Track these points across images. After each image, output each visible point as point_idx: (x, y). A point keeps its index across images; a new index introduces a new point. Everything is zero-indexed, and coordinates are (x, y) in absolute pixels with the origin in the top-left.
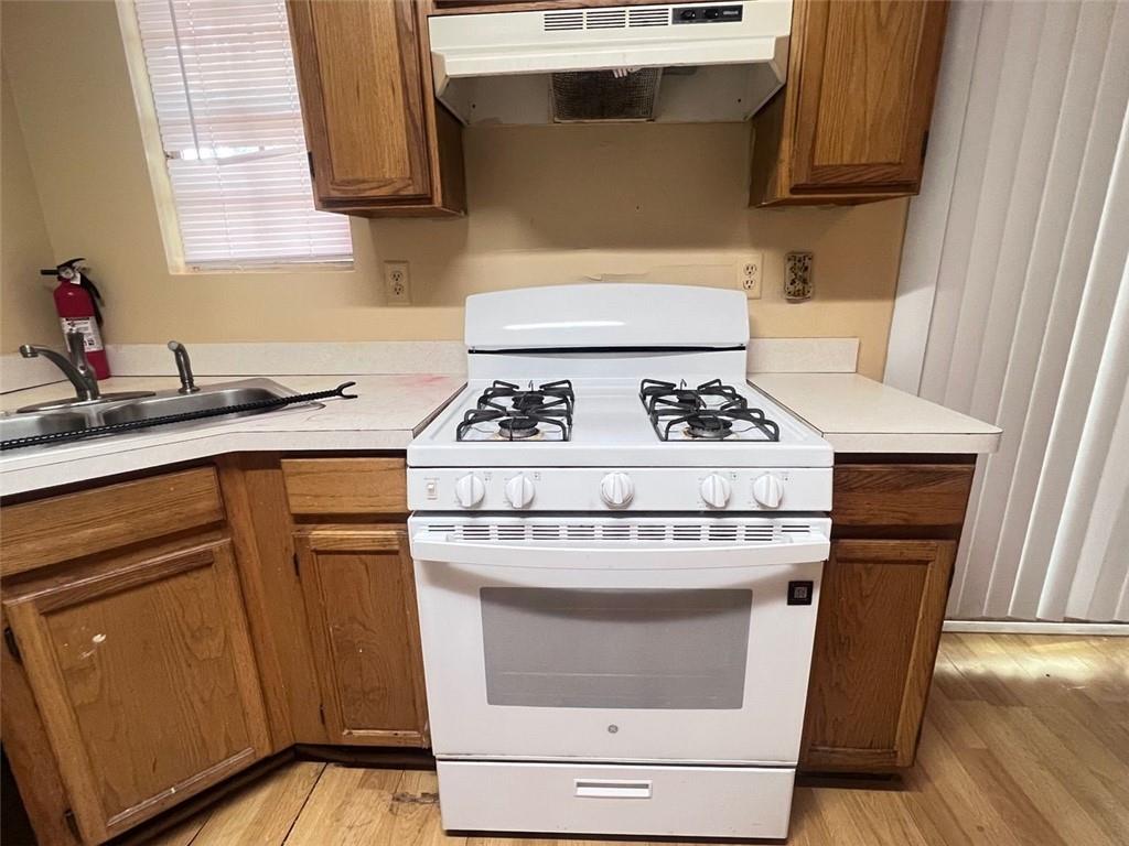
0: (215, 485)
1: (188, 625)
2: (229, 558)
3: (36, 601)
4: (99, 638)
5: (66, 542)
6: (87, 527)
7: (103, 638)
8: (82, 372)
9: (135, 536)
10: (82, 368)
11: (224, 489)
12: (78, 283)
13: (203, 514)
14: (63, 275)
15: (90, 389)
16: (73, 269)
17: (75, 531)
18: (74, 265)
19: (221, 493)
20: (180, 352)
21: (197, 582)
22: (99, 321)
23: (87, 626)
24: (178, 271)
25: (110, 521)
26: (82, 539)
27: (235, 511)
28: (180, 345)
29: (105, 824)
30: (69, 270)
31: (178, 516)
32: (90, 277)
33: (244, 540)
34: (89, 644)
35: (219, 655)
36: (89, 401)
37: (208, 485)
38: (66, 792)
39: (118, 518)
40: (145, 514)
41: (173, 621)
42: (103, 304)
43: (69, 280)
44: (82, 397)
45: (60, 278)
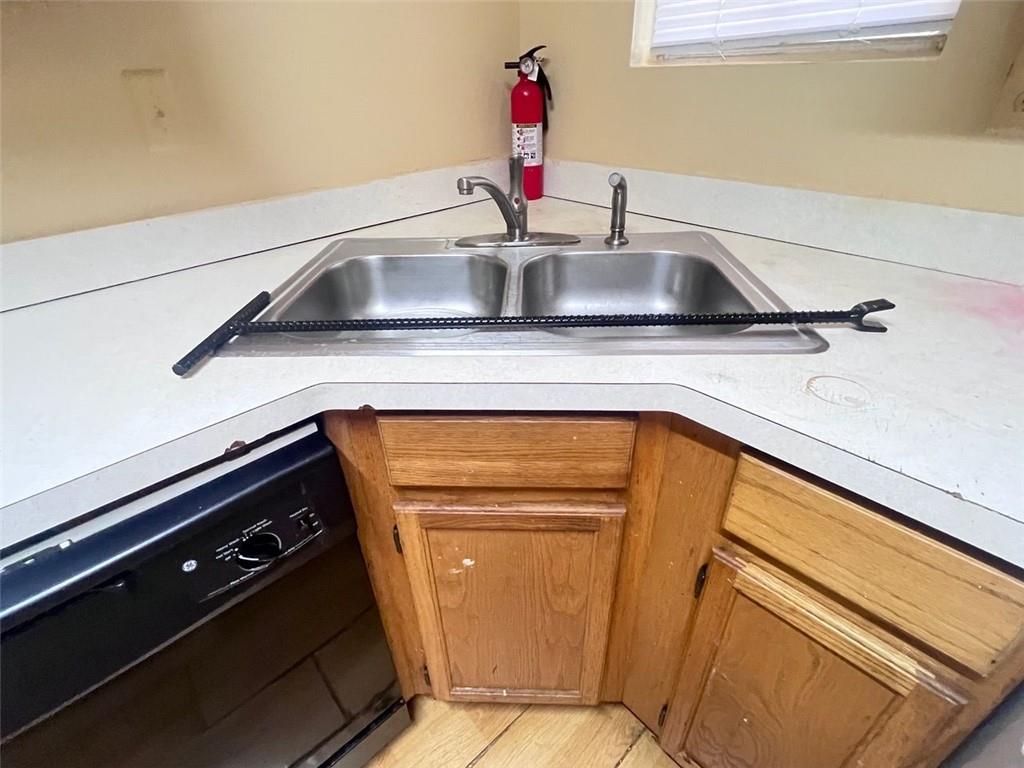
0: (629, 445)
1: (552, 579)
2: (617, 533)
3: (420, 516)
4: (468, 562)
5: (451, 468)
6: (474, 457)
7: (473, 563)
8: (516, 206)
9: (522, 479)
10: (517, 201)
11: (639, 448)
12: (535, 79)
13: (602, 476)
14: (523, 69)
15: (519, 227)
16: (533, 59)
17: (461, 458)
18: (535, 54)
19: (633, 457)
20: (620, 188)
21: (573, 542)
22: (545, 128)
23: (460, 549)
24: (639, 61)
25: (498, 458)
26: (469, 469)
27: (642, 476)
28: (623, 179)
29: (450, 690)
30: (529, 62)
31: (573, 471)
32: (546, 73)
33: (640, 512)
34: (459, 565)
35: (575, 613)
36: (516, 242)
37: (620, 444)
38: (425, 659)
39: (508, 456)
40: (537, 459)
41: (538, 569)
42: (552, 108)
43: (527, 75)
44: (510, 236)
45: (520, 73)
